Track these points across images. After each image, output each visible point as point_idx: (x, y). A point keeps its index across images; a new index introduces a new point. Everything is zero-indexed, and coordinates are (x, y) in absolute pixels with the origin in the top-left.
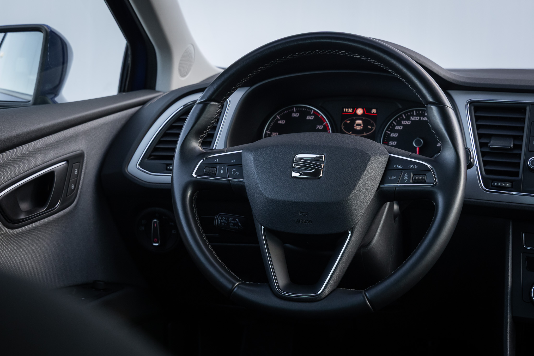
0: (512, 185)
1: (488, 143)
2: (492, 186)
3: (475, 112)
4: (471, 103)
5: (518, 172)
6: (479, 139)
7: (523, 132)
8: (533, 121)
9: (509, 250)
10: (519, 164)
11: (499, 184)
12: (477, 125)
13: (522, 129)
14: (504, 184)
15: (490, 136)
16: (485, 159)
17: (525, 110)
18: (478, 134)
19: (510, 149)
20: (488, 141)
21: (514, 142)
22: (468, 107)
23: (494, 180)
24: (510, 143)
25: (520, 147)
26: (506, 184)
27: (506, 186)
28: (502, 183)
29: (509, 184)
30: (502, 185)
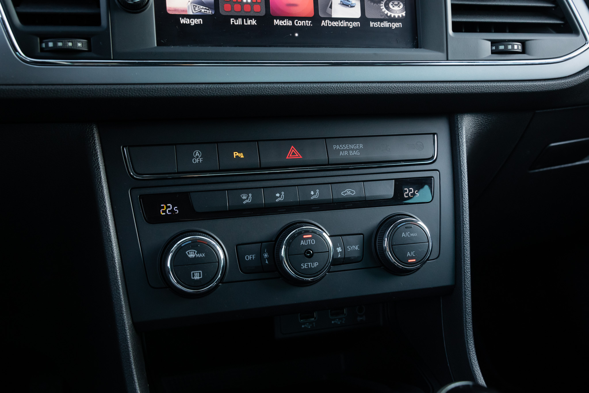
0: (89, 45)
2: (42, 50)
5: (98, 15)
9: (102, 187)
11: (60, 44)
14: (70, 44)
23: (44, 37)
26: (76, 43)
27: (77, 46)
28: (66, 41)
29: (82, 43)
30: (66, 46)
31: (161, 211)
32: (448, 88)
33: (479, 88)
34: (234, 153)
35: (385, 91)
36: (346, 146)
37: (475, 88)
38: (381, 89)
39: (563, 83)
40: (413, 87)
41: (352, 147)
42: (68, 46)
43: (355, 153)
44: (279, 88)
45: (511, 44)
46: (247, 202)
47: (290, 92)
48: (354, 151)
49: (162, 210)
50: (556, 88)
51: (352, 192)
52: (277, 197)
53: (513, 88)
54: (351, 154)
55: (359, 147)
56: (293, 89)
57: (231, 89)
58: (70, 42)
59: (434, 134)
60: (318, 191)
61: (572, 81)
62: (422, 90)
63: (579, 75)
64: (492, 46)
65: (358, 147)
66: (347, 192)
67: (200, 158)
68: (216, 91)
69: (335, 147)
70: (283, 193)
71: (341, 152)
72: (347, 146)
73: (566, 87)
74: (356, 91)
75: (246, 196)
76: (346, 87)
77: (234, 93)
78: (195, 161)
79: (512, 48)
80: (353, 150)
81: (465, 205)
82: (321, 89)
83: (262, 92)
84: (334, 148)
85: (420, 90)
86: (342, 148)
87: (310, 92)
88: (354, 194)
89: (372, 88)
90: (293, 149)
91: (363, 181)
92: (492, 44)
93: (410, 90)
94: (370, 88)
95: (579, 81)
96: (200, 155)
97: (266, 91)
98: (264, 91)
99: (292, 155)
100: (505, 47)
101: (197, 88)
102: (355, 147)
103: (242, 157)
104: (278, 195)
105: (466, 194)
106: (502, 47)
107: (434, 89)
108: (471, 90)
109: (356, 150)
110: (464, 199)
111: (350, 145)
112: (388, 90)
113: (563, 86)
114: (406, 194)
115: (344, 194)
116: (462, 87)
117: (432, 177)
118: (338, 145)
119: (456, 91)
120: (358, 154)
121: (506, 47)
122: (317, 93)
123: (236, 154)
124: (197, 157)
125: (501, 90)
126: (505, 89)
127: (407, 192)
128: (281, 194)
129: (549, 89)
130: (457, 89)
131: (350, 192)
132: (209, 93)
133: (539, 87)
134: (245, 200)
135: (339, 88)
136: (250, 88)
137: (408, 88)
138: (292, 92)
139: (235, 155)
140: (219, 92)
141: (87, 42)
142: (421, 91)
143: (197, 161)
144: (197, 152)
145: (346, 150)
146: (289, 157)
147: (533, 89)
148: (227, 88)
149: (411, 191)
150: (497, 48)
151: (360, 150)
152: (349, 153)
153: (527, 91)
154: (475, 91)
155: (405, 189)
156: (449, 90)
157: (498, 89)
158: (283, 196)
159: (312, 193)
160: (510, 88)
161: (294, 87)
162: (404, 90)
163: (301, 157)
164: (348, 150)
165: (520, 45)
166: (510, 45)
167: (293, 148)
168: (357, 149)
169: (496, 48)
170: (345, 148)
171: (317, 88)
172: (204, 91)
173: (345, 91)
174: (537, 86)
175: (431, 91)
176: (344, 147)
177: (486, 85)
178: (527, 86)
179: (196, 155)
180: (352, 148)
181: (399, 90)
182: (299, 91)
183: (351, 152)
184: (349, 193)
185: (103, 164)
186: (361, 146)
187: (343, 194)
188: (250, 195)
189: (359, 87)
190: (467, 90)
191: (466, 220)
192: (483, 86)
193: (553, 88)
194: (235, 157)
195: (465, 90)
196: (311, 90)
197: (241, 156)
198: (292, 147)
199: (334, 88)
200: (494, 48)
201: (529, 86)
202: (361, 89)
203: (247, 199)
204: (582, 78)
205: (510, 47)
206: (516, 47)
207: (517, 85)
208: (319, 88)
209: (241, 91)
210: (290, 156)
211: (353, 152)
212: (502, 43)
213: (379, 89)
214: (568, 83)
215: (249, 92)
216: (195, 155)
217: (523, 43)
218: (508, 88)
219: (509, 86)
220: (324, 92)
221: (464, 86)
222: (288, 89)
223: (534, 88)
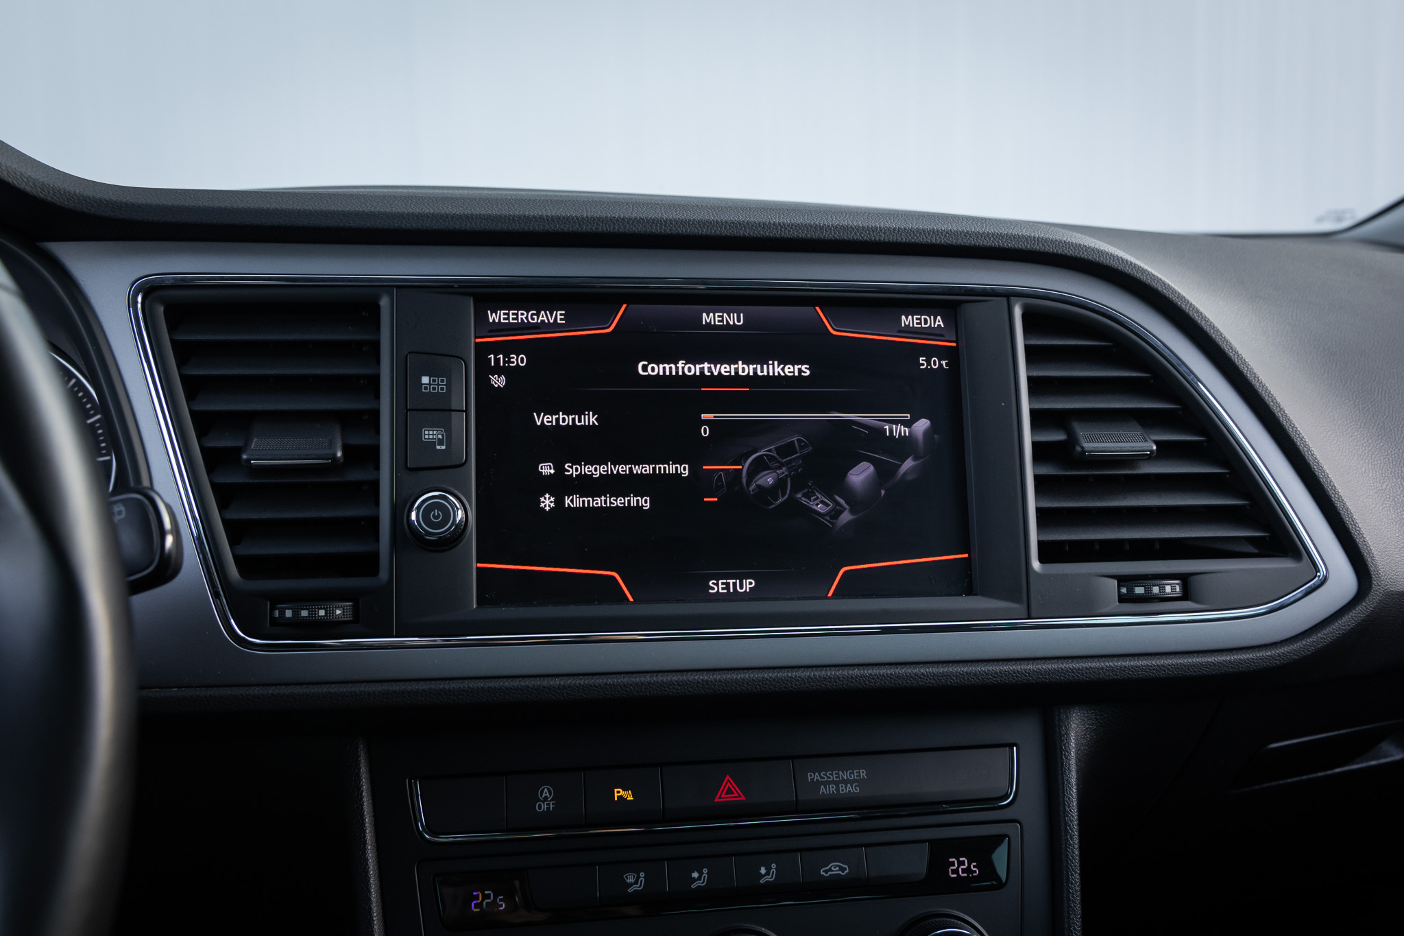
0: (356, 609)
1: (238, 451)
2: (274, 621)
3: (172, 328)
4: (151, 290)
5: (375, 556)
6: (200, 435)
7: (377, 396)
8: (409, 353)
10: (374, 521)
11: (304, 613)
12: (183, 378)
13: (373, 383)
14: (322, 613)
15: (244, 422)
16: (232, 515)
17: (377, 308)
18: (192, 413)
19: (334, 466)
20: (239, 443)
21: (343, 439)
22: (139, 306)
23: (279, 599)
24: (331, 445)
25: (372, 455)
26: (333, 610)
27: (333, 616)
28: (315, 608)
29: (344, 609)
30: (315, 617)
31: (473, 904)
32: (1029, 674)
33: (1094, 672)
34: (616, 790)
35: (903, 683)
36: (832, 775)
37: (1086, 673)
38: (895, 680)
39: (1269, 656)
40: (960, 673)
41: (844, 775)
42: (319, 616)
43: (851, 789)
44: (698, 682)
45: (1158, 585)
46: (635, 890)
47: (719, 690)
48: (849, 785)
49: (475, 902)
50: (1256, 666)
51: (842, 869)
52: (694, 880)
53: (1164, 671)
54: (843, 790)
55: (860, 776)
56: (723, 684)
57: (607, 686)
58: (321, 609)
59: (1011, 746)
60: (774, 866)
61: (1288, 652)
62: (979, 679)
63: (1303, 639)
64: (1119, 586)
65: (857, 776)
66: (832, 868)
67: (550, 801)
68: (579, 691)
69: (811, 776)
70: (705, 871)
71: (822, 787)
72: (836, 774)
73: (1276, 663)
74: (847, 685)
75: (634, 876)
76: (826, 679)
77: (613, 693)
78: (540, 807)
79: (1160, 592)
80: (846, 782)
81: (1073, 897)
82: (778, 682)
83: (666, 691)
84: (809, 778)
85: (973, 678)
86: (824, 778)
87: (756, 688)
88: (846, 872)
89: (878, 678)
90: (728, 782)
91: (866, 846)
92: (1121, 584)
93: (952, 679)
94: (873, 679)
95: (1303, 651)
96: (550, 795)
97: (673, 688)
98: (669, 688)
99: (726, 794)
100: (1145, 591)
101: (544, 687)
102: (851, 777)
103: (630, 798)
104: (695, 875)
105: (1076, 873)
106: (1139, 590)
107: (1002, 677)
108: (1077, 676)
109: (851, 782)
110: (1072, 884)
111: (840, 772)
112: (910, 680)
113: (1270, 663)
114: (952, 870)
115: (827, 873)
116: (1058, 671)
117: (1007, 836)
118: (817, 773)
119: (1046, 678)
120: (856, 790)
121: (1148, 589)
122: (771, 689)
123: (618, 792)
124: (546, 798)
125: (1139, 674)
126: (1147, 672)
127: (954, 866)
128: (701, 873)
129: (1241, 669)
130: (1049, 675)
131: (838, 868)
132: (565, 695)
133: (1219, 666)
134: (631, 885)
135: (813, 680)
136: (642, 684)
137: (950, 676)
138: (723, 690)
139: (616, 795)
140: (584, 693)
141: (352, 606)
142: (975, 681)
143: (544, 807)
144: (546, 790)
145: (833, 782)
146: (720, 798)
147: (1206, 671)
148: (600, 685)
149: (963, 863)
150: (1130, 590)
151: (860, 782)
152: (837, 789)
153: (1194, 674)
154: (1086, 677)
155: (951, 860)
156: (1031, 677)
157: (1132, 671)
158: (705, 877)
159: (763, 871)
160: (1157, 670)
161: (726, 680)
162: (940, 680)
163: (743, 798)
164: (837, 783)
165: (1177, 584)
166: (1155, 586)
167: (728, 780)
168: (854, 781)
169: (1127, 591)
170: (830, 778)
171: (770, 681)
172: (557, 692)
173: (825, 685)
174: (1213, 663)
175: (997, 681)
176: (828, 777)
177: (1107, 666)
178: (1194, 666)
179: (544, 795)
180: (846, 778)
181: (930, 679)
182: (736, 687)
183: (842, 787)
184: (836, 871)
185: (372, 814)
186: (863, 774)
187: (824, 874)
188: (642, 875)
189: (852, 677)
190: (1069, 676)
191: (1075, 929)
192: (1102, 668)
193: (1248, 666)
194: (616, 799)
195: (1064, 677)
196: (759, 685)
197: (629, 795)
198: (728, 777)
199: (803, 680)
200: (1124, 590)
201: (1198, 665)
202: (856, 681)
203: (636, 883)
204: (1310, 646)
205: (1156, 590)
206: (1168, 589)
207: (1173, 664)
208: (774, 680)
209: (626, 691)
210: (723, 796)
211: (846, 788)
212: (1141, 582)
213: (892, 679)
214: (1280, 656)
215: (642, 691)
216: (541, 795)
217: (1184, 578)
218: (1154, 669)
219: (1154, 666)
220: (785, 687)
221: (1062, 669)
222: (714, 685)
223: (1207, 668)
